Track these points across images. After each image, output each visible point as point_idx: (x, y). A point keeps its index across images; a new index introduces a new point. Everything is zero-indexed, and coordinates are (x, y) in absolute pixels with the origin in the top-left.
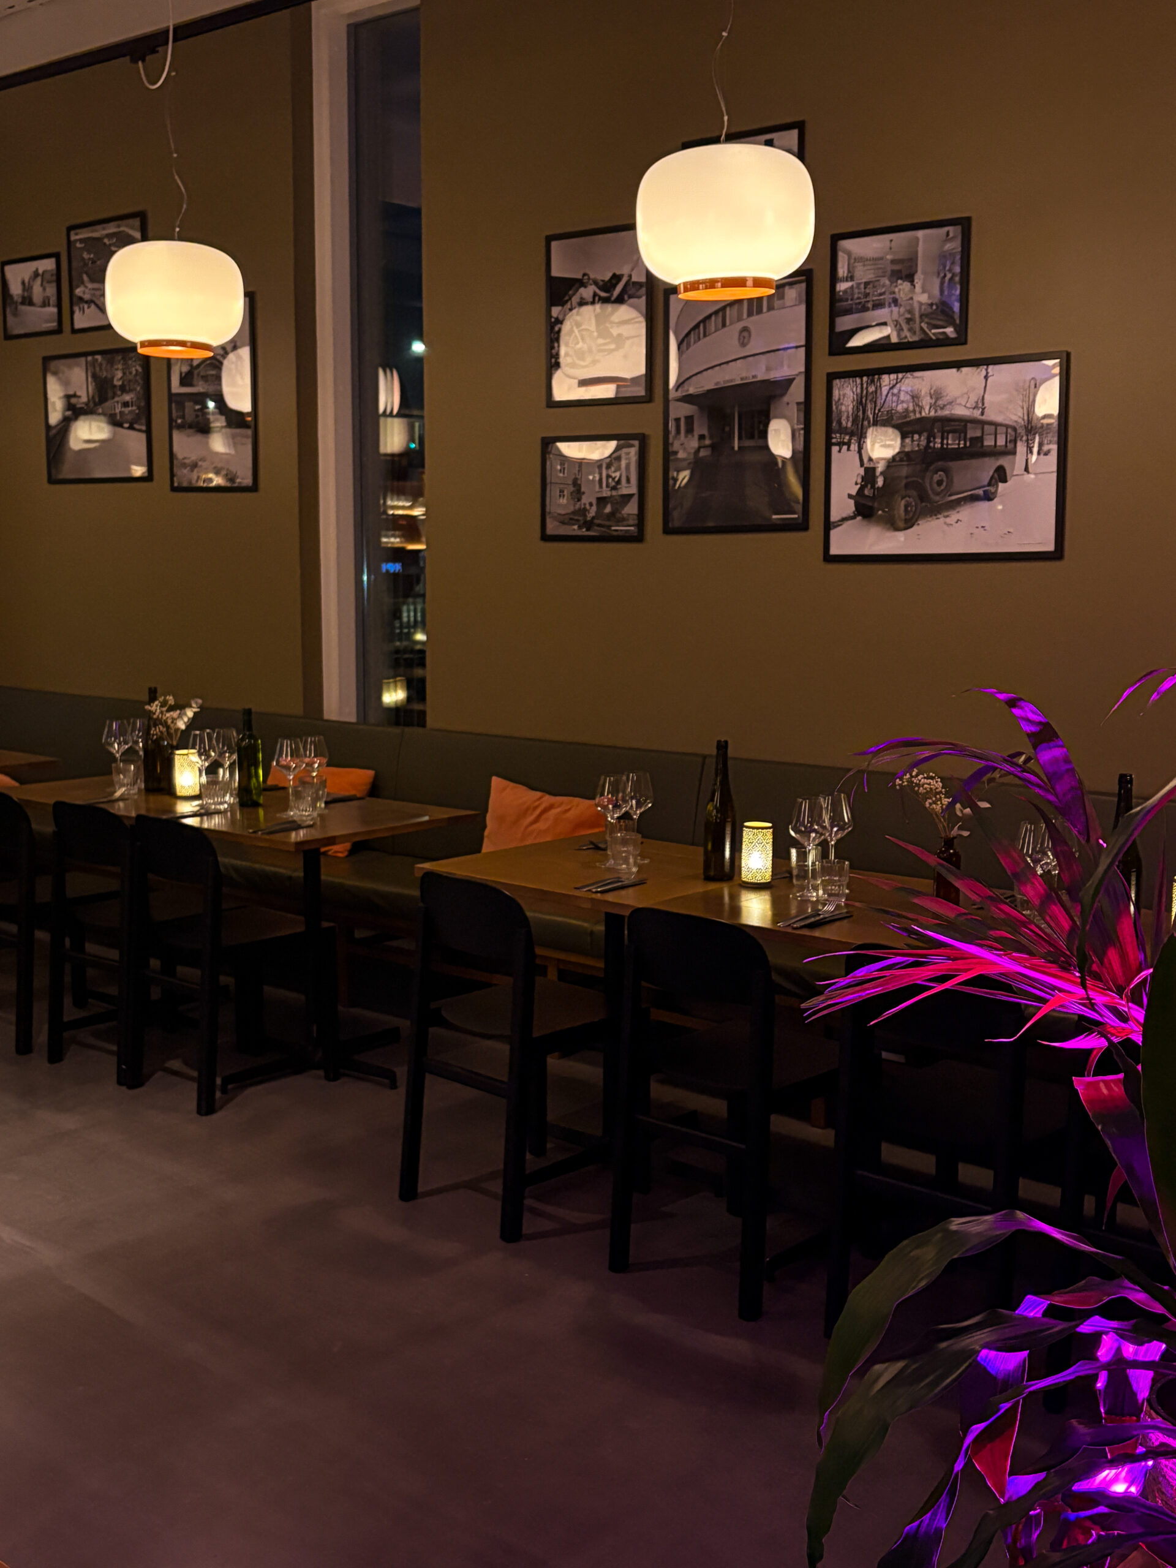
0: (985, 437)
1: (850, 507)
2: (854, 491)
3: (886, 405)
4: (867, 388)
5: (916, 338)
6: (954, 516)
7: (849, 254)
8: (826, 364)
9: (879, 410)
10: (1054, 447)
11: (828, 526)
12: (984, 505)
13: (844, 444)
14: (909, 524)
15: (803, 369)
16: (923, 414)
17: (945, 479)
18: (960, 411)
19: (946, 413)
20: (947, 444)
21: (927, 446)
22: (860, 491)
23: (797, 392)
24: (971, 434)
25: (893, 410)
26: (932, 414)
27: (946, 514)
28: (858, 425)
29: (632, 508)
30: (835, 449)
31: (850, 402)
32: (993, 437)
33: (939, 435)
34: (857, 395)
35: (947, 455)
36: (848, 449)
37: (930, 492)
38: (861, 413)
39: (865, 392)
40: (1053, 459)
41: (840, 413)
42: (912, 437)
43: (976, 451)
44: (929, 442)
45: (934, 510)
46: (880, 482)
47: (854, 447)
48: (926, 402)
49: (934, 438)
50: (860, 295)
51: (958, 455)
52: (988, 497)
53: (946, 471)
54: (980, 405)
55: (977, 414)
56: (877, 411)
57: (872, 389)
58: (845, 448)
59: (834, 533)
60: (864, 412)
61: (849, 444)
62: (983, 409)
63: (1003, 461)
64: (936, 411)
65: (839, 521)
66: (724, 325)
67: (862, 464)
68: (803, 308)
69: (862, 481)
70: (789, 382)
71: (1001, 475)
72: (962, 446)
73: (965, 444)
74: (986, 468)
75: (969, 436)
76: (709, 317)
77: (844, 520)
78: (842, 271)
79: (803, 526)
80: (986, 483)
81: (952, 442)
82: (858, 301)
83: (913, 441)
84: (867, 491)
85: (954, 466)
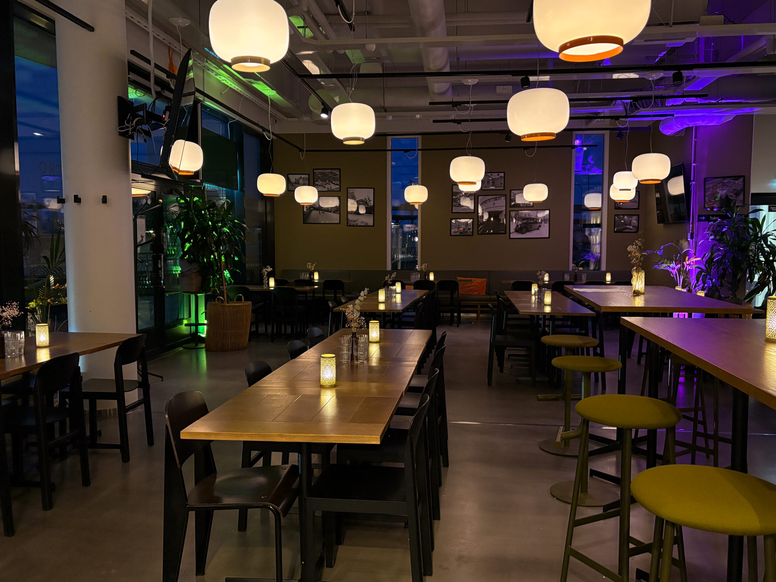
1: (514, 231)
2: (515, 228)
5: (525, 206)
6: (532, 232)
7: (513, 193)
8: (509, 209)
10: (548, 223)
11: (510, 233)
12: (537, 231)
14: (524, 233)
15: (505, 209)
16: (527, 217)
18: (533, 217)
19: (531, 217)
21: (527, 222)
22: (516, 228)
23: (504, 213)
24: (535, 220)
25: (521, 216)
29: (471, 230)
30: (511, 222)
32: (538, 221)
34: (515, 214)
35: (531, 223)
37: (528, 229)
40: (548, 224)
41: (512, 216)
43: (536, 222)
45: (529, 231)
46: (519, 227)
47: (515, 221)
48: (527, 215)
49: (529, 221)
51: (533, 223)
52: (538, 229)
53: (531, 226)
55: (536, 217)
57: (518, 213)
59: (511, 235)
63: (540, 224)
64: (529, 217)
66: (490, 202)
67: (516, 224)
68: (505, 200)
70: (502, 211)
71: (540, 226)
74: (538, 225)
76: (487, 200)
77: (513, 232)
78: (512, 195)
79: (505, 233)
80: (537, 227)
81: (532, 221)
83: (525, 221)
84: (517, 228)
85: (532, 225)
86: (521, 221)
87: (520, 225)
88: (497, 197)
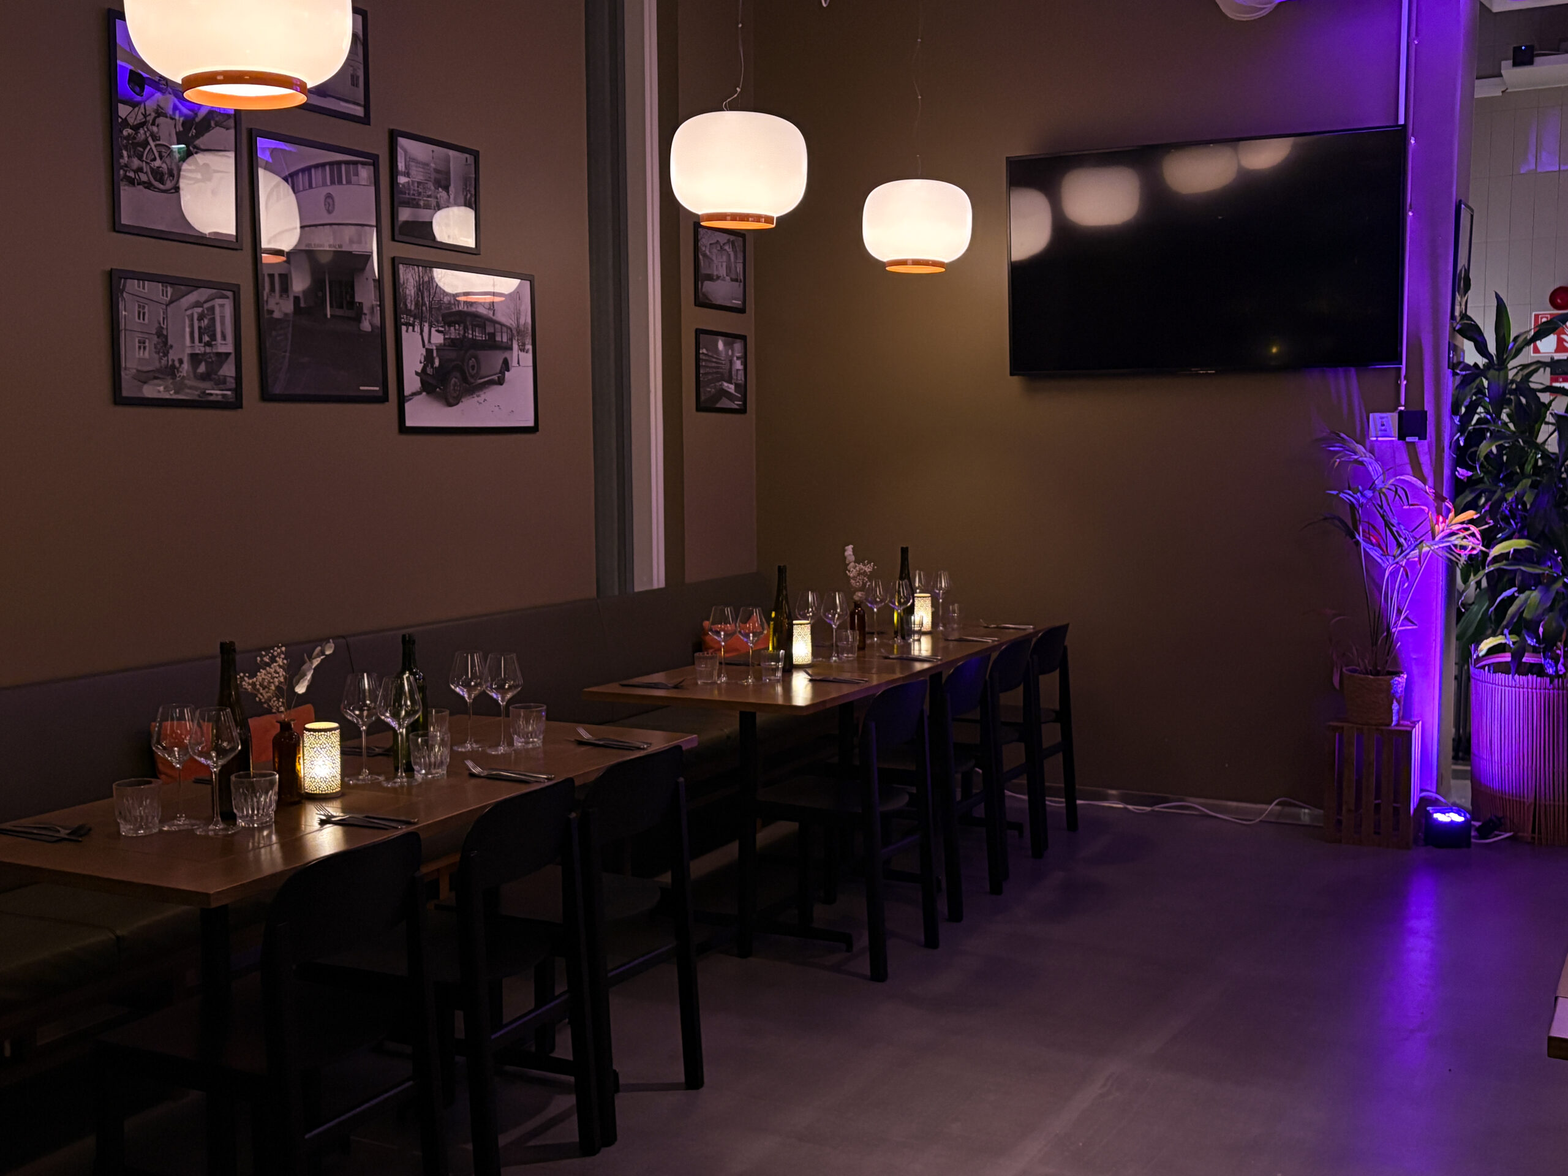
0: (496, 333)
1: (418, 383)
3: (437, 295)
4: (423, 277)
6: (482, 396)
7: (406, 152)
8: (390, 248)
9: (433, 298)
10: (530, 347)
11: (402, 400)
12: (497, 389)
13: (410, 325)
14: (457, 401)
15: (376, 248)
16: (460, 308)
17: (476, 365)
18: (482, 310)
19: (473, 309)
20: (476, 336)
21: (464, 336)
22: (424, 369)
23: (373, 269)
24: (490, 329)
25: (441, 300)
26: (465, 309)
27: (478, 394)
28: (419, 309)
30: (404, 328)
31: (412, 288)
32: (500, 334)
33: (470, 327)
34: (416, 281)
35: (476, 345)
36: (413, 331)
37: (468, 375)
38: (420, 299)
39: (421, 280)
40: (530, 356)
41: (405, 296)
42: (455, 327)
43: (492, 344)
44: (465, 332)
45: (471, 390)
46: (437, 363)
47: (417, 328)
49: (468, 330)
50: (414, 192)
51: (483, 346)
52: (500, 382)
53: (476, 358)
54: (492, 308)
55: (491, 314)
56: (431, 299)
57: (426, 279)
58: (411, 328)
59: (407, 405)
60: (423, 298)
61: (413, 326)
62: (494, 311)
63: (505, 354)
64: (467, 307)
65: (410, 395)
66: (311, 185)
67: (424, 346)
68: (373, 189)
69: (424, 361)
71: (506, 365)
72: (484, 339)
73: (485, 337)
74: (498, 357)
75: (487, 331)
76: (296, 173)
77: (414, 394)
78: (401, 166)
79: (383, 399)
80: (498, 371)
81: (479, 336)
82: (413, 197)
83: (455, 329)
84: (429, 371)
85: (482, 354)
86: (442, 327)
87: (439, 348)
88: (339, 163)
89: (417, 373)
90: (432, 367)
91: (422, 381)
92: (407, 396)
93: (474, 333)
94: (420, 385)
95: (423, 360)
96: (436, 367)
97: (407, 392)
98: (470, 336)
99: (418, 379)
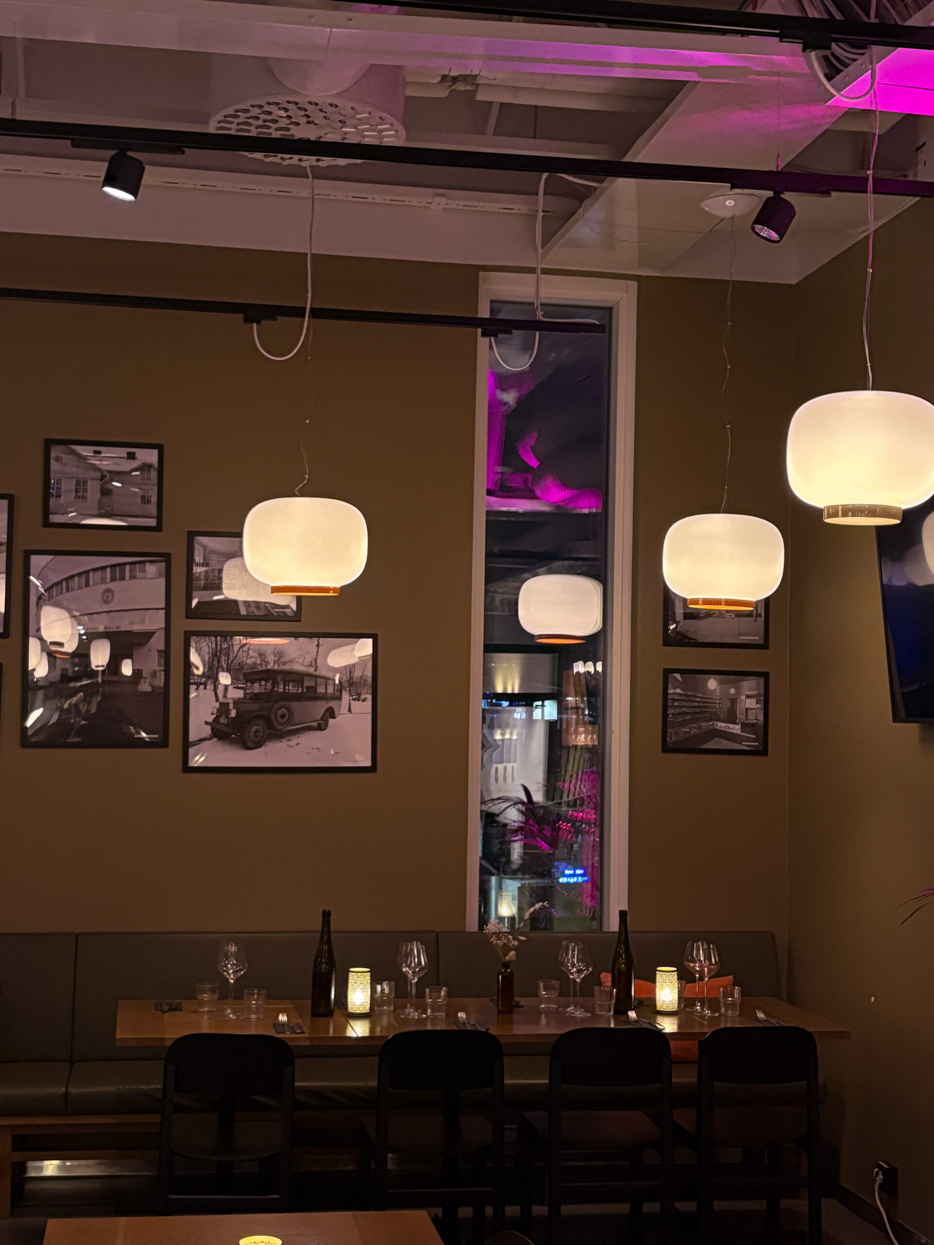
0: (318, 686)
1: (207, 731)
2: (210, 719)
3: (237, 658)
4: (221, 645)
5: (261, 613)
6: (294, 740)
7: (205, 547)
8: (181, 624)
9: (232, 662)
10: (369, 697)
11: (186, 745)
12: (316, 734)
13: (201, 684)
14: (258, 745)
15: (163, 626)
16: (269, 667)
17: (287, 714)
18: (298, 667)
19: (287, 667)
20: (289, 690)
21: (272, 690)
22: (216, 720)
23: (158, 642)
24: (308, 683)
25: (243, 662)
26: (276, 667)
27: (288, 738)
28: (213, 671)
30: (193, 688)
31: (206, 654)
32: (324, 686)
33: (282, 683)
34: (212, 648)
35: (287, 697)
36: (205, 688)
37: (275, 723)
38: (216, 663)
39: (219, 648)
40: (369, 704)
42: (260, 683)
43: (312, 695)
44: (273, 687)
45: (279, 736)
46: (233, 714)
47: (210, 687)
48: (271, 659)
49: (278, 685)
50: (214, 578)
51: (298, 698)
52: (321, 727)
53: (288, 709)
54: (314, 664)
55: (311, 670)
56: (230, 662)
57: (225, 646)
58: (202, 687)
59: (191, 750)
60: (219, 662)
61: (205, 685)
62: (316, 667)
63: (332, 704)
64: (279, 666)
65: (197, 741)
66: (87, 584)
67: (217, 700)
68: (163, 581)
69: (218, 712)
70: (150, 634)
71: (331, 713)
72: (300, 691)
73: (303, 690)
74: (321, 707)
75: (305, 685)
76: (72, 577)
77: (202, 740)
78: (198, 558)
79: (163, 743)
80: (319, 717)
81: (292, 689)
82: (212, 582)
83: (260, 685)
84: (223, 720)
85: (294, 705)
86: (243, 684)
87: (236, 702)
88: (124, 564)
89: (207, 723)
90: (227, 717)
91: (212, 729)
92: (192, 742)
93: (287, 688)
94: (210, 732)
95: (215, 712)
96: (232, 718)
97: (192, 737)
98: (281, 690)
99: (209, 727)
